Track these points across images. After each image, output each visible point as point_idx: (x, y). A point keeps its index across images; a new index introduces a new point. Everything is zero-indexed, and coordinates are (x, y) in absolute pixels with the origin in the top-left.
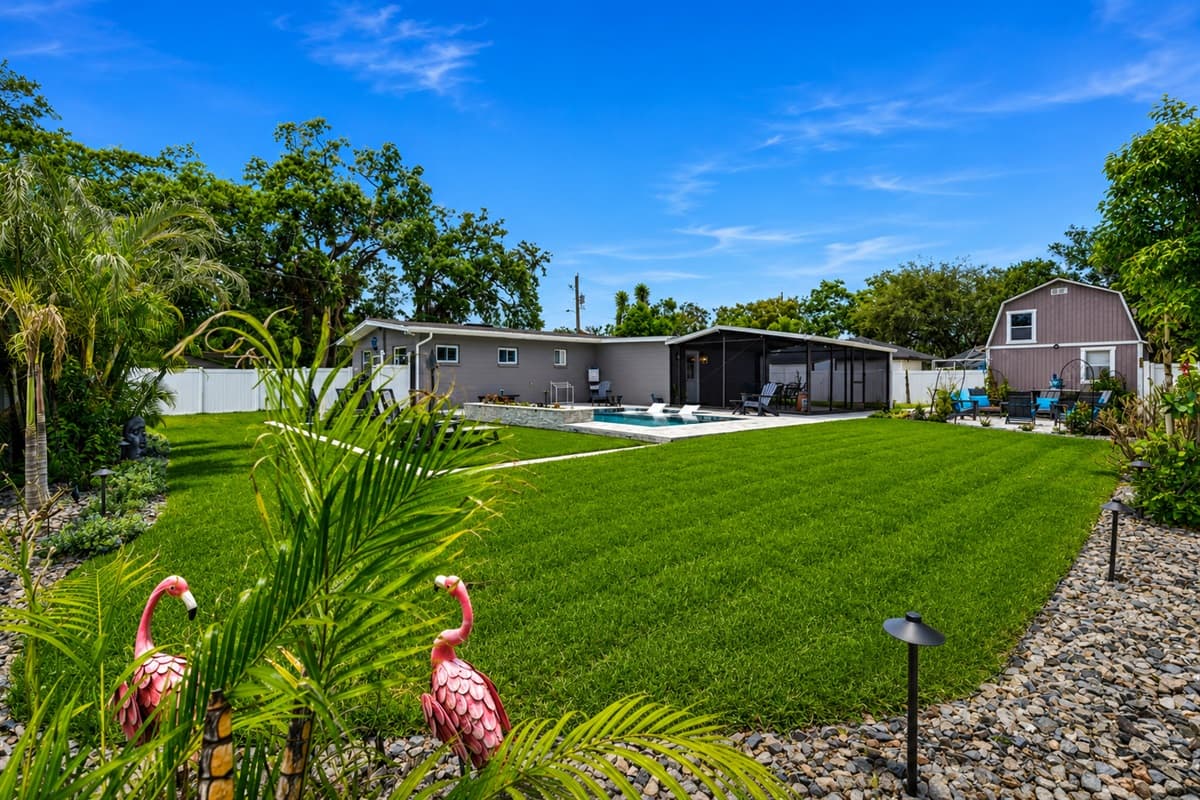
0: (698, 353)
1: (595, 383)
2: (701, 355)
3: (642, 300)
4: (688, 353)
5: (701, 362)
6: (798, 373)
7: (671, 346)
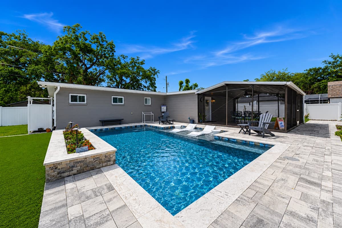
0: (210, 98)
1: (163, 112)
2: (212, 99)
3: (187, 84)
4: (206, 98)
5: (212, 102)
6: (245, 107)
7: (198, 94)
